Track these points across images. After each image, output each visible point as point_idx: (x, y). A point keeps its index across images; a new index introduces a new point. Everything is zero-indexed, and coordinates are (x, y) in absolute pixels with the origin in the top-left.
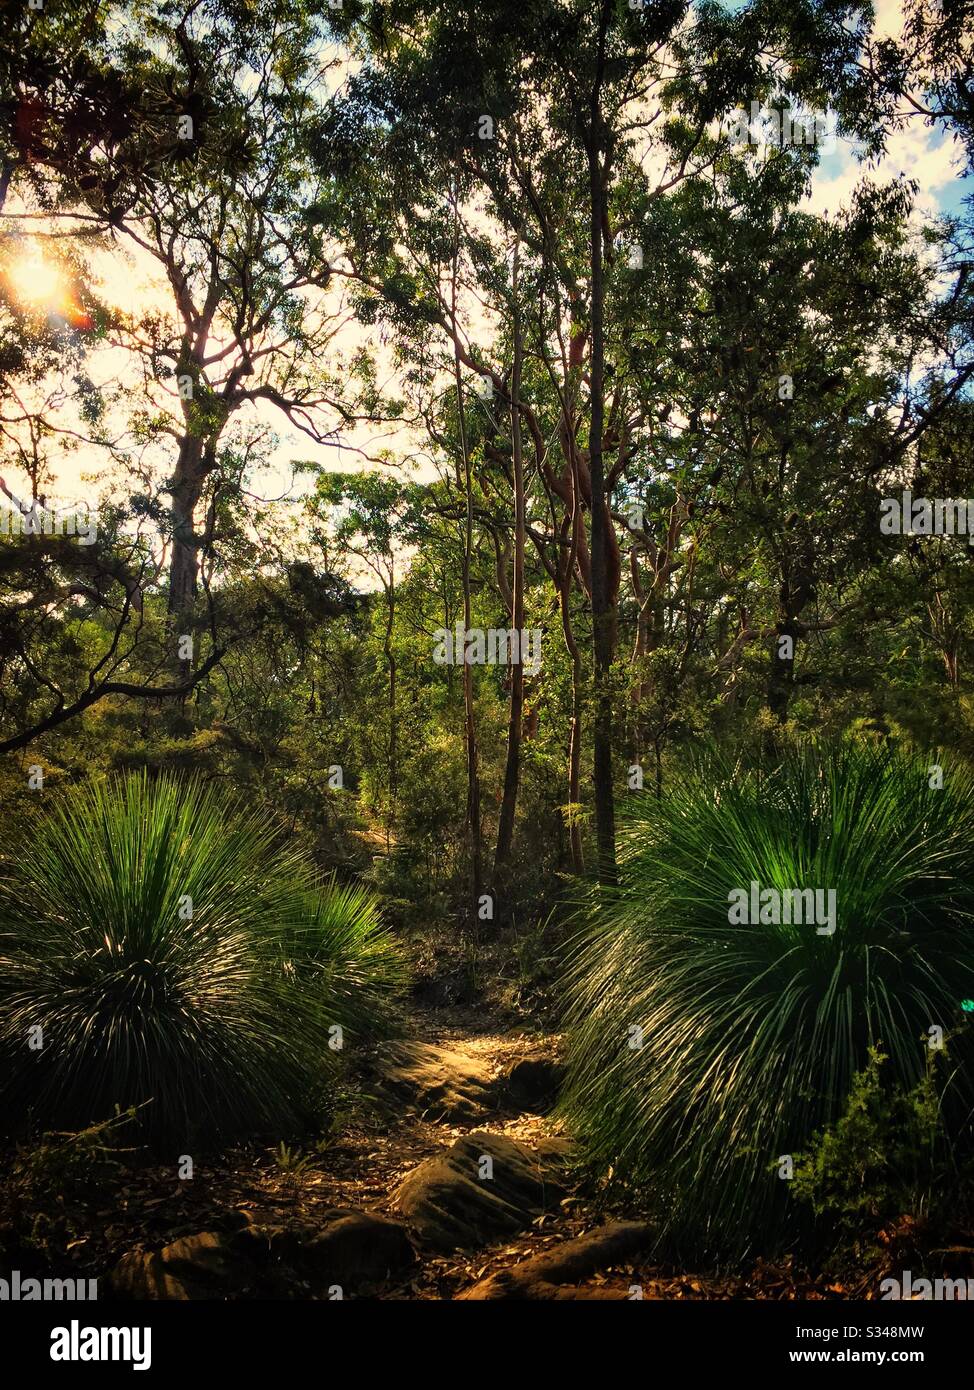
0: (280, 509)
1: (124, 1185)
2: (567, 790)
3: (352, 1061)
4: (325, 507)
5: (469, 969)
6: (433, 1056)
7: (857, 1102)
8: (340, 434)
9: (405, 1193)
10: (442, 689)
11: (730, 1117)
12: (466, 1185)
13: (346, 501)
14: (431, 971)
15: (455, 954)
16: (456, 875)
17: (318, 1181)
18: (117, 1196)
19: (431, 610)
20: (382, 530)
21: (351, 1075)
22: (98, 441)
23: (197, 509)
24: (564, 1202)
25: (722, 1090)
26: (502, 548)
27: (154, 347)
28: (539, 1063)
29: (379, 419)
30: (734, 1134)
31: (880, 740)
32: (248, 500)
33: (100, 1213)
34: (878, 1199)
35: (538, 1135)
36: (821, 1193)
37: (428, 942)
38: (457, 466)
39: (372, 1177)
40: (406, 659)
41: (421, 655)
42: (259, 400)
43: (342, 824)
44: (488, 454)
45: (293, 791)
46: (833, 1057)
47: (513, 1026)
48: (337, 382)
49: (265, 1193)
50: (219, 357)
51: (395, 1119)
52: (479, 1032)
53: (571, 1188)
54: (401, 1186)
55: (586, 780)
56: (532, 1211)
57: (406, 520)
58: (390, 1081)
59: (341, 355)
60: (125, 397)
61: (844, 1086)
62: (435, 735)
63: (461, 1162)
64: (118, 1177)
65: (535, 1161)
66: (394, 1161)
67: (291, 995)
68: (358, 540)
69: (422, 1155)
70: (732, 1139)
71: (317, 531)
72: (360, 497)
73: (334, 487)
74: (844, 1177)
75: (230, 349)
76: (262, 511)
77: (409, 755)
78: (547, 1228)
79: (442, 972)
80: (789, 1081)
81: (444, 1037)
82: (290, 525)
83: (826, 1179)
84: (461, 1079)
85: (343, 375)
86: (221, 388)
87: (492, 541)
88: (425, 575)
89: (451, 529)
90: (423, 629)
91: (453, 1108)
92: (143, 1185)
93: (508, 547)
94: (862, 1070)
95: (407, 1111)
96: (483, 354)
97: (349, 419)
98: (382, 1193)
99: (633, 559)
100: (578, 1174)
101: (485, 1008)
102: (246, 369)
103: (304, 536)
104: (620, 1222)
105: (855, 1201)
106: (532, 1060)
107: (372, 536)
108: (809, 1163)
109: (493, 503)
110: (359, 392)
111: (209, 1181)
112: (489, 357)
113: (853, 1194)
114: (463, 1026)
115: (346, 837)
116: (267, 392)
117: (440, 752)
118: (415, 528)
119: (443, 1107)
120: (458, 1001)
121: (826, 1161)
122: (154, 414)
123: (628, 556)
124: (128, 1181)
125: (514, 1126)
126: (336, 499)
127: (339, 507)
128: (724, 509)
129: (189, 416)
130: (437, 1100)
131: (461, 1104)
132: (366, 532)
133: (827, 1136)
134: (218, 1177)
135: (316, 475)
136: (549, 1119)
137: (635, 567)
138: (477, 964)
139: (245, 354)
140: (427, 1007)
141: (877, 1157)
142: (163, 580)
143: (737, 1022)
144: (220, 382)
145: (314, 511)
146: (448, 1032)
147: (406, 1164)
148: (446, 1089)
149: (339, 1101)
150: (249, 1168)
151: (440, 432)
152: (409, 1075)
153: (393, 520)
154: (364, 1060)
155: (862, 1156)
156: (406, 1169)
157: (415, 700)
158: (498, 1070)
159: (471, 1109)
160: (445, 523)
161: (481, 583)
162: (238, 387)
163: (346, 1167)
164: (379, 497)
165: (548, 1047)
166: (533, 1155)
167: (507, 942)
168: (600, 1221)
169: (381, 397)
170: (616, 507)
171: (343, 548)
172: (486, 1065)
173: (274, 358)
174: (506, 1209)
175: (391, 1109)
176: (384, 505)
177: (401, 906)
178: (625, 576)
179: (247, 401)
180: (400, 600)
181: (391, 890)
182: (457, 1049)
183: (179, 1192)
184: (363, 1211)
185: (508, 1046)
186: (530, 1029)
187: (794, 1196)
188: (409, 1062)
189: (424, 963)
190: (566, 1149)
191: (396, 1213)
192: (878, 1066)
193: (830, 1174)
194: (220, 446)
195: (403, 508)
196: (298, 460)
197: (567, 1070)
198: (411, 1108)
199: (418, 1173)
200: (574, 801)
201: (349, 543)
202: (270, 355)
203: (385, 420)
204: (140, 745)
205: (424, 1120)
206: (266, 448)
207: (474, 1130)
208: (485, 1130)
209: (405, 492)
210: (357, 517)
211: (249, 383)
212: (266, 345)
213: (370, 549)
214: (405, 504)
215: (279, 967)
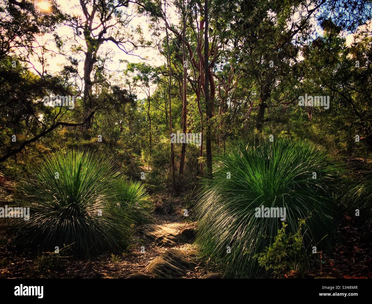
0: (116, 74)
1: (68, 266)
2: (199, 153)
3: (137, 230)
4: (129, 73)
5: (172, 204)
6: (160, 228)
7: (278, 238)
8: (133, 51)
9: (150, 267)
10: (165, 126)
11: (243, 243)
12: (167, 264)
13: (135, 71)
14: (161, 205)
15: (168, 200)
16: (168, 178)
17: (125, 264)
18: (66, 269)
19: (161, 103)
20: (146, 79)
21: (137, 234)
22: (61, 54)
23: (91, 74)
24: (196, 268)
25: (240, 236)
26: (181, 85)
27: (77, 25)
28: (190, 230)
29: (145, 47)
30: (244, 248)
31: (289, 137)
32: (107, 71)
33: (61, 275)
34: (284, 266)
35: (189, 249)
36: (268, 264)
37: (160, 197)
38: (168, 60)
39: (141, 262)
40: (154, 117)
41: (158, 116)
42: (109, 41)
43: (136, 165)
44: (176, 57)
45: (121, 155)
46: (272, 226)
47: (183, 220)
48: (132, 36)
49: (110, 268)
50: (96, 28)
51: (149, 246)
52: (174, 221)
53: (198, 264)
54: (149, 264)
55: (205, 150)
56: (186, 271)
57: (153, 77)
58: (148, 235)
59: (132, 28)
60: (69, 40)
61: (275, 234)
62: (163, 139)
63: (166, 257)
64: (67, 264)
65: (188, 257)
66: (148, 257)
67: (119, 212)
68: (139, 83)
69: (156, 256)
70: (243, 250)
71: (127, 80)
72: (140, 70)
73: (132, 67)
74: (275, 259)
75: (100, 26)
76: (111, 74)
77: (155, 145)
78: (191, 275)
79: (164, 205)
80: (260, 232)
81: (164, 223)
82: (119, 79)
83: (269, 260)
84: (168, 235)
85: (133, 34)
86: (97, 38)
87: (178, 83)
88: (159, 93)
89: (166, 79)
90: (159, 109)
91: (165, 243)
92: (74, 266)
93: (183, 84)
94: (280, 229)
95: (153, 244)
96: (175, 27)
97: (135, 46)
98: (144, 267)
99: (219, 88)
100: (200, 260)
101: (176, 215)
102: (104, 31)
103: (124, 82)
104: (211, 273)
105: (278, 266)
106: (188, 229)
107: (143, 81)
108: (265, 256)
109: (178, 71)
110: (138, 39)
111: (93, 265)
112: (176, 28)
113: (277, 264)
114: (170, 220)
115: (137, 168)
116: (111, 39)
117: (164, 144)
118: (156, 79)
119: (163, 242)
120: (169, 213)
121: (269, 255)
122: (78, 46)
123: (218, 87)
124: (69, 265)
125: (183, 247)
126: (132, 71)
127: (133, 73)
128: (244, 71)
129: (88, 46)
130: (161, 240)
131: (168, 241)
132: (141, 80)
133: (270, 248)
134: (96, 263)
135: (127, 63)
136: (192, 245)
137: (219, 90)
138: (174, 203)
139: (104, 27)
140: (160, 215)
141: (284, 254)
142: (82, 95)
143: (245, 217)
144: (97, 36)
145: (126, 74)
146: (165, 222)
147: (151, 258)
148: (164, 237)
149: (132, 241)
150: (105, 260)
151: (163, 51)
152: (153, 233)
153: (149, 77)
154: (140, 230)
155: (280, 254)
156: (151, 260)
157: (157, 129)
158: (178, 232)
159: (171, 243)
160: (165, 77)
161: (175, 95)
162: (102, 37)
163: (134, 260)
164: (145, 70)
165: (193, 225)
166: (187, 255)
167: (182, 196)
168: (206, 273)
169: (145, 40)
170: (214, 72)
171: (135, 85)
172: (175, 230)
173: (112, 29)
174: (179, 270)
175: (148, 243)
176: (147, 72)
177: (153, 187)
178: (217, 93)
179: (105, 42)
180: (152, 100)
181: (150, 183)
182: (167, 226)
183: (84, 268)
184: (137, 272)
185: (182, 225)
186: (188, 220)
187: (260, 265)
188: (153, 230)
189: (159, 203)
190: (196, 253)
191: (147, 272)
192: (285, 228)
193: (271, 259)
194: (97, 55)
195: (153, 73)
196: (121, 59)
197: (197, 231)
198: (153, 243)
199: (154, 261)
200: (201, 156)
201: (137, 84)
202: (111, 28)
203: (146, 47)
204: (76, 143)
205: (157, 246)
206: (111, 56)
207: (171, 248)
208: (174, 248)
209: (152, 69)
210: (139, 76)
211: (106, 36)
212: (110, 24)
213: (143, 85)
214: (153, 72)
215: (116, 205)
